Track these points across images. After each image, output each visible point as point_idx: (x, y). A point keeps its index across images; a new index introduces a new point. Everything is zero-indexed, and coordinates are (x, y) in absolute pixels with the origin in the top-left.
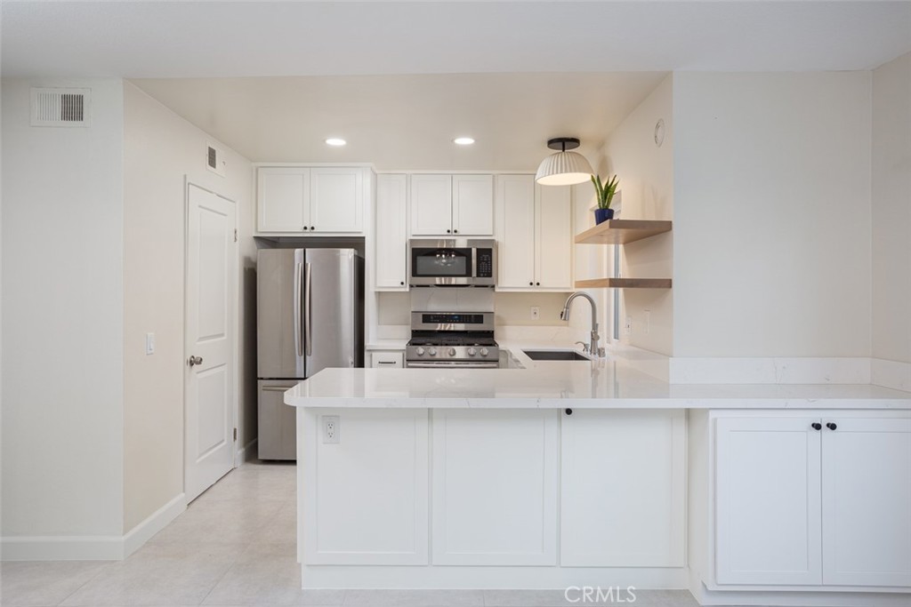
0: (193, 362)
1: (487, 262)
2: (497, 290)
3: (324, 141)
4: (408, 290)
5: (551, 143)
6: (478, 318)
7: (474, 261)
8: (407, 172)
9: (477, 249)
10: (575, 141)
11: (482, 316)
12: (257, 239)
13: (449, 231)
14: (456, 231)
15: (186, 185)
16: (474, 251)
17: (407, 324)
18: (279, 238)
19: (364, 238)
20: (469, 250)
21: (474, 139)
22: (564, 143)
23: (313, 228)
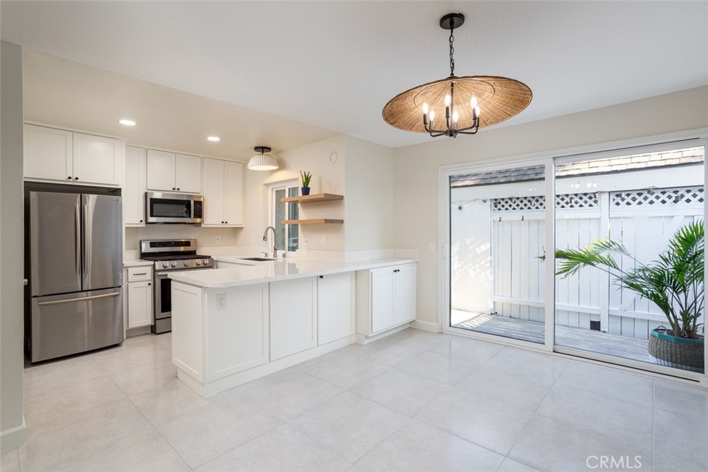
1: (199, 209)
2: (203, 226)
3: (118, 121)
4: (144, 226)
5: (256, 148)
6: (187, 244)
7: (192, 208)
8: (145, 147)
10: (269, 149)
11: (191, 242)
14: (178, 189)
16: (192, 202)
17: (135, 249)
19: (121, 189)
20: (189, 202)
21: (219, 137)
22: (263, 149)
23: (77, 179)
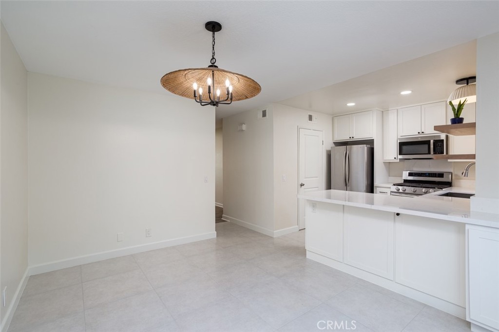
0: (302, 185)
1: (440, 146)
3: (346, 104)
4: (398, 161)
5: (459, 81)
6: (441, 175)
7: (432, 146)
8: (397, 108)
9: (434, 140)
10: (474, 78)
11: (443, 174)
12: (334, 143)
13: (419, 133)
14: (423, 133)
15: (298, 129)
16: (432, 142)
17: (401, 177)
18: (348, 142)
19: (373, 140)
20: (428, 141)
21: (411, 91)
22: (468, 80)
23: (353, 137)
